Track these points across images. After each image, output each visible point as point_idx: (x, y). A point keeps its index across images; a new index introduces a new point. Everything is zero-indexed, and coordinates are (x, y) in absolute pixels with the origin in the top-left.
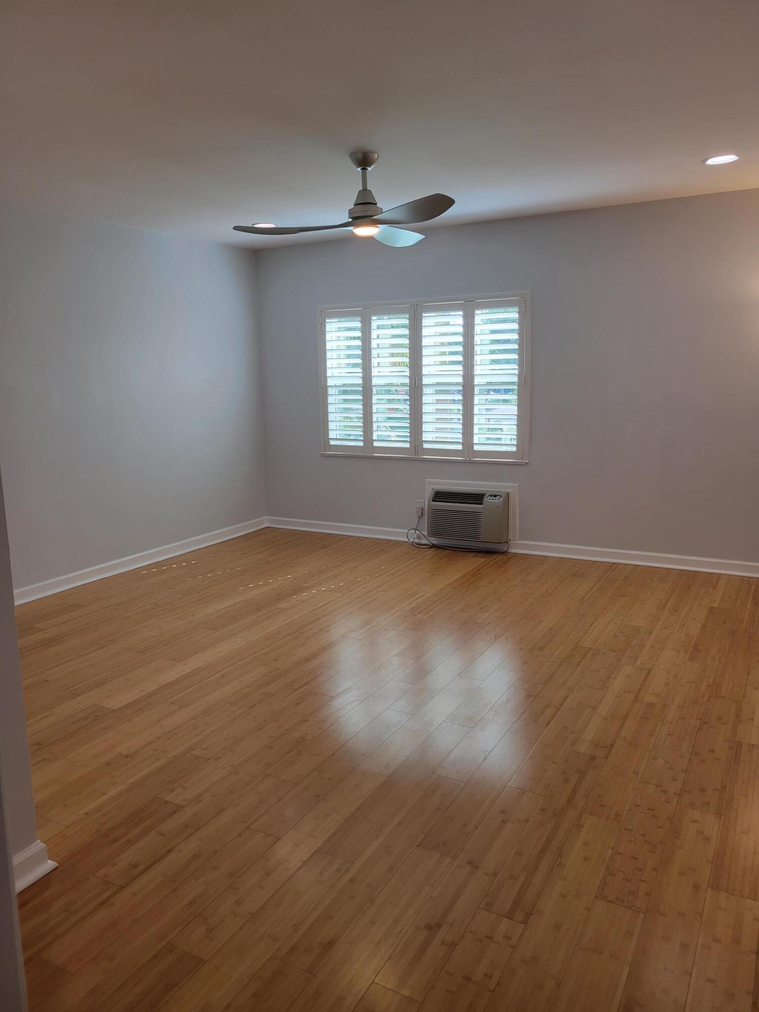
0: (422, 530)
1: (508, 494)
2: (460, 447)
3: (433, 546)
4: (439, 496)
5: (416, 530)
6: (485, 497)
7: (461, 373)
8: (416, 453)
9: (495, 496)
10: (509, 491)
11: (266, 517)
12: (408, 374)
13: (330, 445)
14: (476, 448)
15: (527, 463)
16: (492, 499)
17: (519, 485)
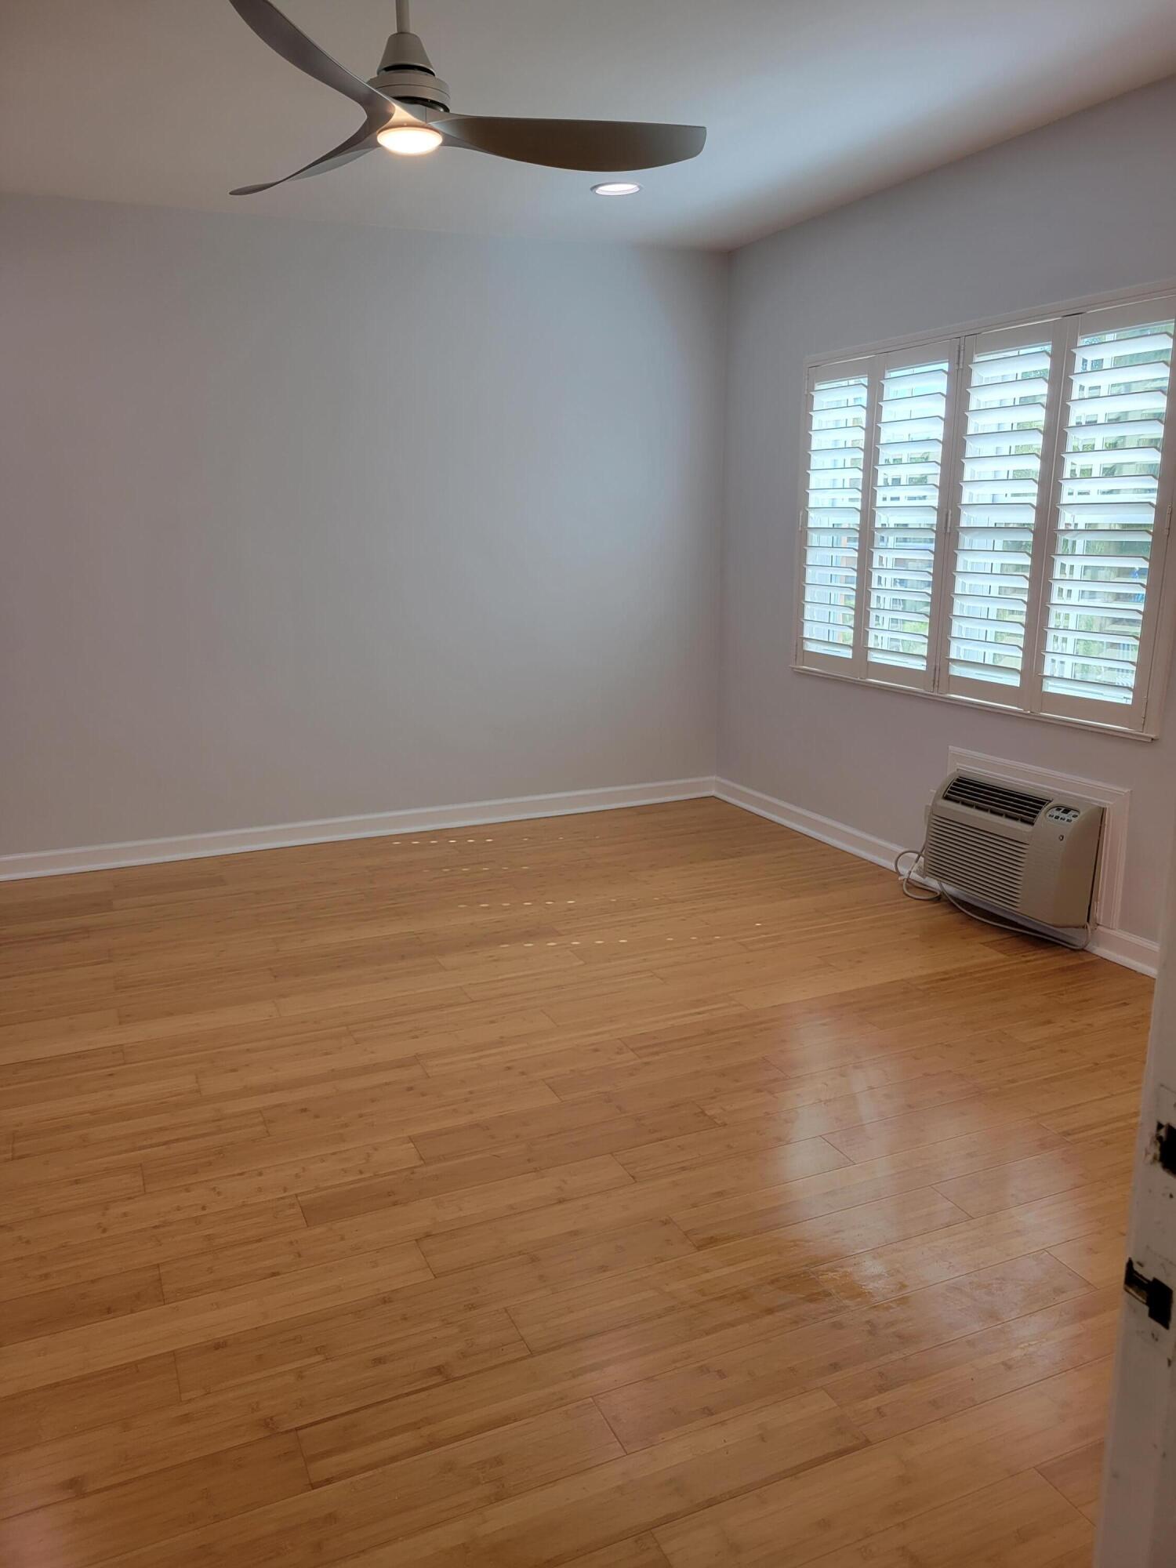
1: (1103, 811)
2: (1014, 681)
3: (939, 898)
4: (964, 790)
6: (1045, 809)
7: (1034, 501)
8: (935, 683)
9: (1067, 810)
10: (1107, 803)
11: (714, 778)
12: (935, 503)
13: (804, 651)
14: (1050, 687)
15: (1152, 739)
16: (1057, 817)
17: (1132, 793)
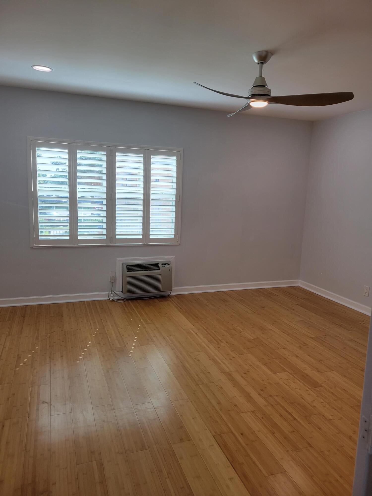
0: (115, 291)
1: (170, 262)
2: (141, 237)
3: (127, 300)
4: (130, 268)
5: (112, 291)
6: (160, 266)
8: (111, 242)
9: (165, 264)
10: (170, 260)
13: (39, 240)
14: (152, 237)
15: (180, 244)
16: (164, 266)
17: (175, 257)
